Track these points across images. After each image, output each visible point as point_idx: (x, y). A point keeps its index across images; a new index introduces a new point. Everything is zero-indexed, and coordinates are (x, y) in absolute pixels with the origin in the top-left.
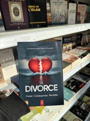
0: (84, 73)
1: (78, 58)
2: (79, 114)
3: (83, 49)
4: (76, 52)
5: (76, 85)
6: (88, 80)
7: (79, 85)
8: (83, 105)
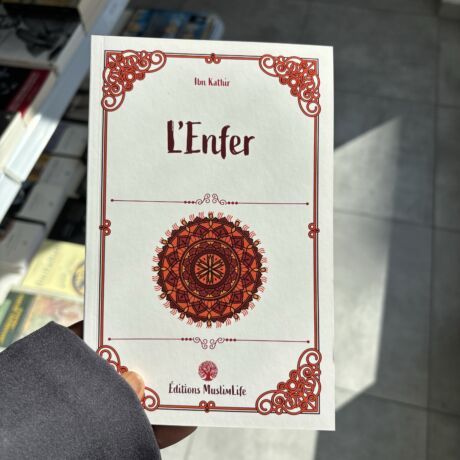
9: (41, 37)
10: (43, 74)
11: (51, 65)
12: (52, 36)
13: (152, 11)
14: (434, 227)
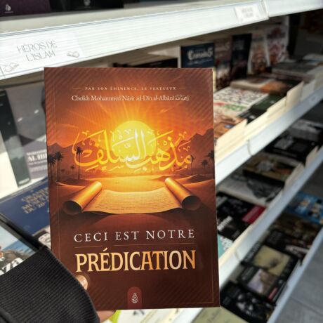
0: (258, 172)
1: (238, 121)
2: (246, 309)
3: (255, 90)
4: (230, 99)
5: (232, 216)
6: (272, 195)
7: (245, 214)
8: (256, 278)
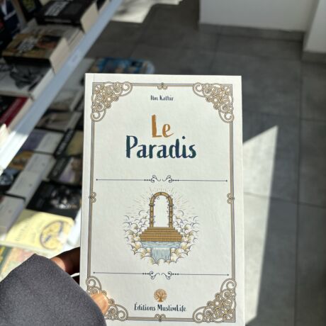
9: (25, 77)
10: (24, 100)
11: (30, 95)
12: (33, 76)
13: (107, 59)
14: (298, 203)
